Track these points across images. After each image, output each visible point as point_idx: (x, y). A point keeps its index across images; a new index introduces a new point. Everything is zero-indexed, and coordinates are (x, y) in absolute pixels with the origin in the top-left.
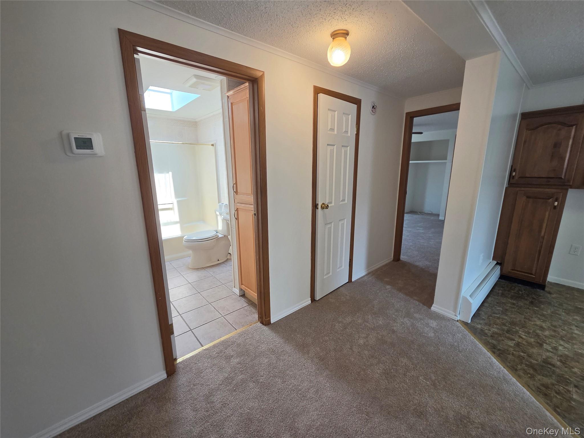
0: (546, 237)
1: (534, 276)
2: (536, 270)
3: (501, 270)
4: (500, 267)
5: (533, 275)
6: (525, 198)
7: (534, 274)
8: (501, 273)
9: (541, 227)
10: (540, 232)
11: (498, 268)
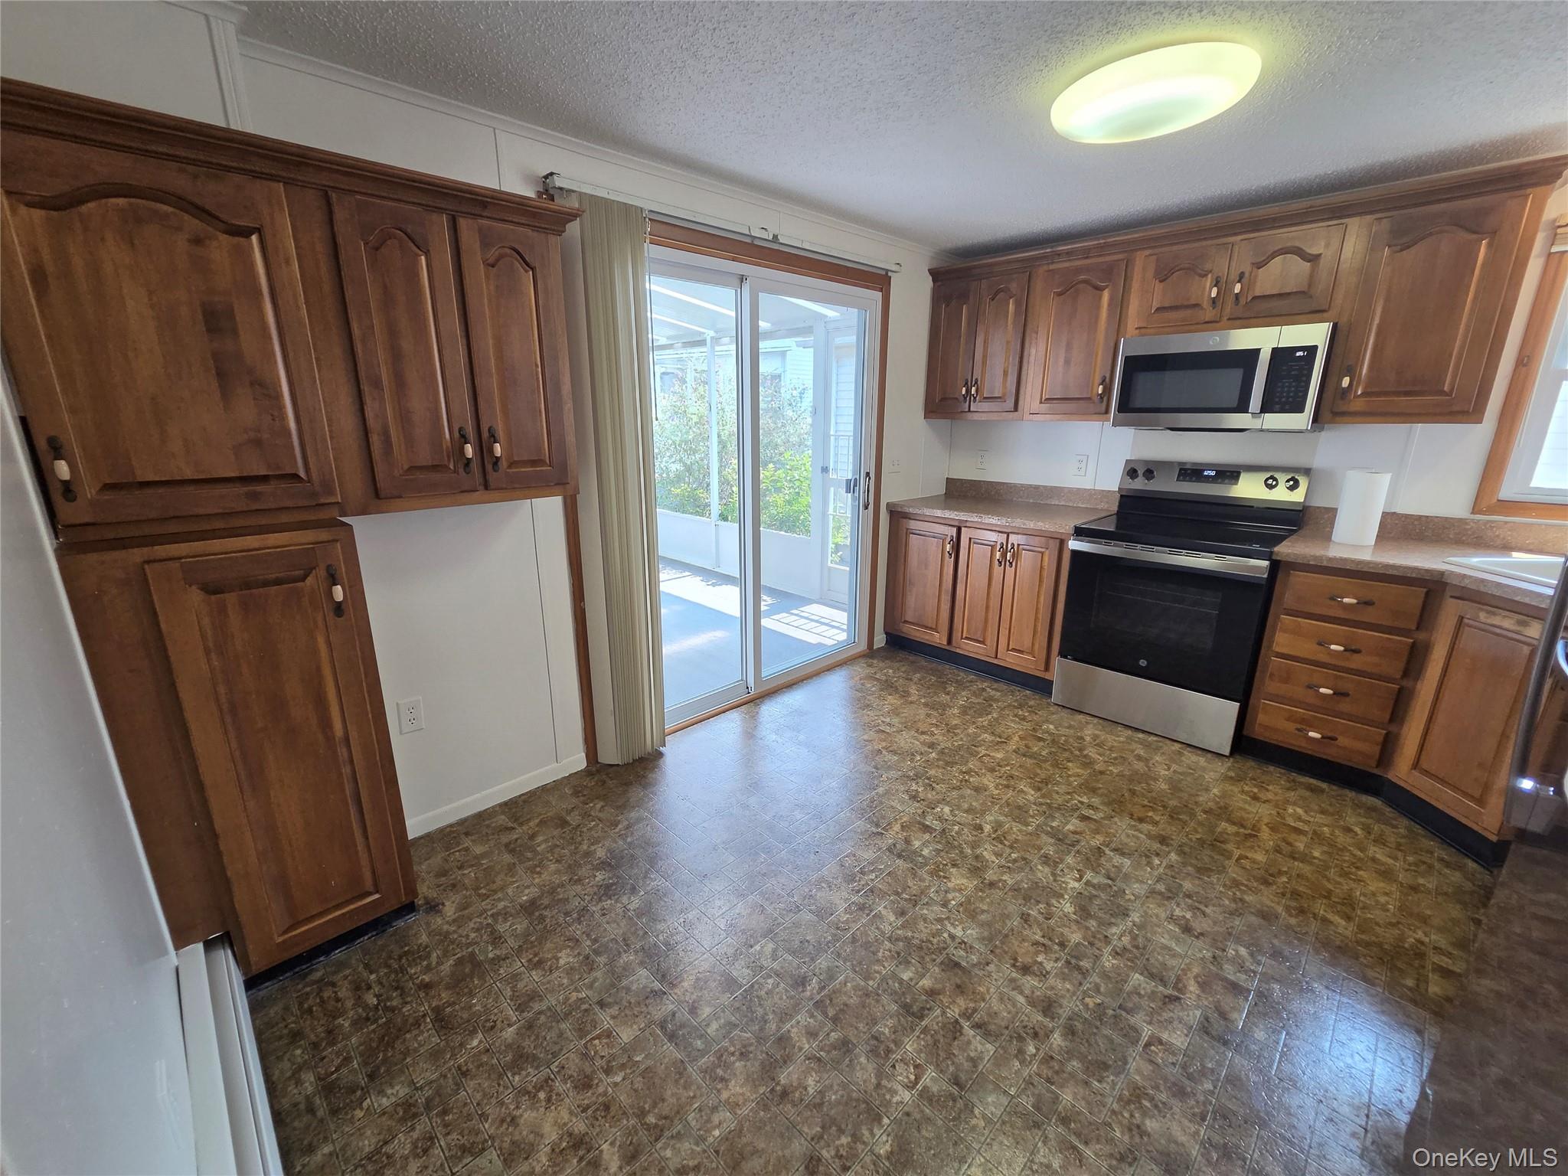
0: (354, 735)
1: (377, 896)
2: (374, 872)
3: (242, 960)
4: (229, 952)
5: (370, 894)
6: (195, 596)
7: (371, 889)
8: (245, 974)
9: (320, 702)
10: (326, 724)
11: (225, 958)
